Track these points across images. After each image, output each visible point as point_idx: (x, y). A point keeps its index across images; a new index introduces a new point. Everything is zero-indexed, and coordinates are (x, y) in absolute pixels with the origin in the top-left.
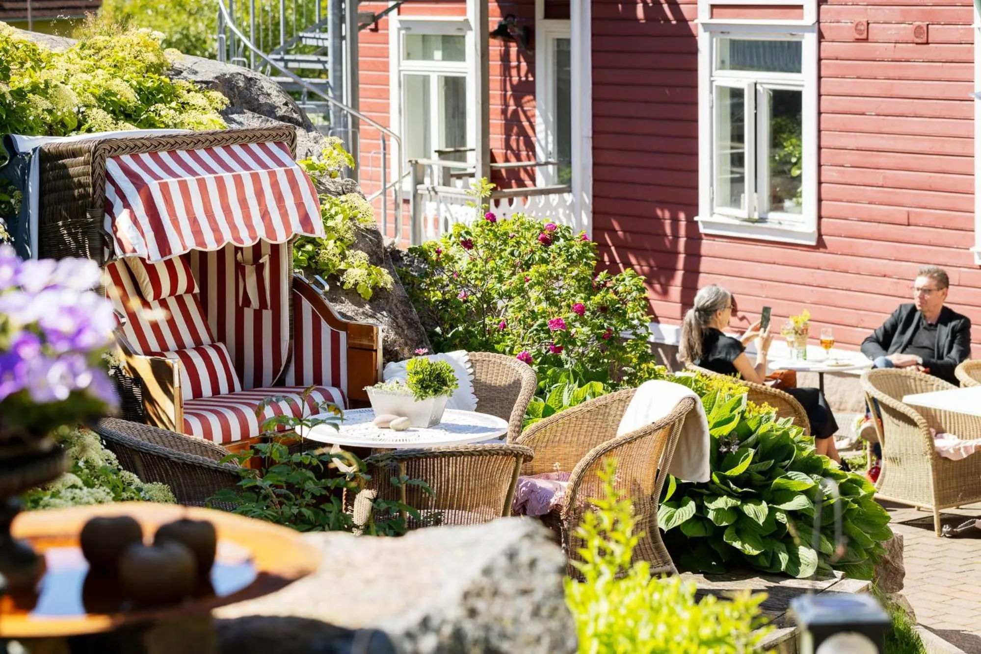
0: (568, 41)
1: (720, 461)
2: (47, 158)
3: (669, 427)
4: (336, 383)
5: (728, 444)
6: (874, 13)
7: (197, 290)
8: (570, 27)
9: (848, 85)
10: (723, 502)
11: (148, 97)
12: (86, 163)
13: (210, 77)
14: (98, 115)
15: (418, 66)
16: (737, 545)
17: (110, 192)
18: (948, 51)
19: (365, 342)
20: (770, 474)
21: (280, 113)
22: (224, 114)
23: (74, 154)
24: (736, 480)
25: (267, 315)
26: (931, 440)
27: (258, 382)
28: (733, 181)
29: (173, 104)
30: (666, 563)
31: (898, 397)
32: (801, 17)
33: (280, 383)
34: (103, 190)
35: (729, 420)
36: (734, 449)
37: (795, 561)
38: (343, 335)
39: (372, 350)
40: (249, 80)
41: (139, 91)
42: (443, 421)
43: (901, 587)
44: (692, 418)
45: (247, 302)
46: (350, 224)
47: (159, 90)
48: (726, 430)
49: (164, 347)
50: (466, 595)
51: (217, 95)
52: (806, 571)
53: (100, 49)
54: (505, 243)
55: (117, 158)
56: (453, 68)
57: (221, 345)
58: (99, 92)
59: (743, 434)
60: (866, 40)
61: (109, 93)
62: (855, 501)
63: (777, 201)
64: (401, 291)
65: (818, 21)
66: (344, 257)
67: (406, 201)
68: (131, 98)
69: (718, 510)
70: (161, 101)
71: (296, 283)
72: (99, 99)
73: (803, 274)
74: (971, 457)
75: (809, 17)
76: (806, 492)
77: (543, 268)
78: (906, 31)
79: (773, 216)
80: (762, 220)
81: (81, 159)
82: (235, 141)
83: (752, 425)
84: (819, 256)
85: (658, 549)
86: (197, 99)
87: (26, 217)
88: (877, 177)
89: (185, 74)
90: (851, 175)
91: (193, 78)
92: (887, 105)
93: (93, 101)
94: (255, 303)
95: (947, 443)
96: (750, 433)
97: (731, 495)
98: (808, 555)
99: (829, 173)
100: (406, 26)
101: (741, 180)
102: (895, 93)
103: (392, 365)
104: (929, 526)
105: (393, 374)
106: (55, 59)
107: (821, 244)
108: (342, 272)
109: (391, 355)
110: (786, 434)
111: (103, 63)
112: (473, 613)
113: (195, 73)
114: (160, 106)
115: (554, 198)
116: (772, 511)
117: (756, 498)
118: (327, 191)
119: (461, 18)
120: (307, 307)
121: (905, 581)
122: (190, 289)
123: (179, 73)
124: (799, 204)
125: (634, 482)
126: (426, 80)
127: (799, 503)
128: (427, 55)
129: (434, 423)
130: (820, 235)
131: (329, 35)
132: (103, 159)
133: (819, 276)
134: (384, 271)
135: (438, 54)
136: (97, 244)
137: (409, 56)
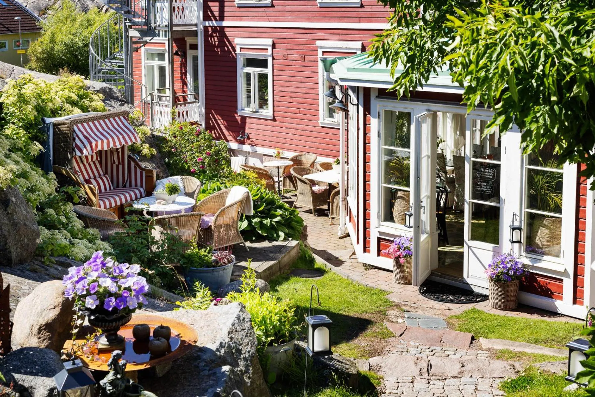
0: (197, 57)
1: (256, 207)
2: (55, 125)
3: (241, 202)
4: (142, 186)
5: (257, 202)
6: (289, 52)
7: (99, 159)
8: (198, 52)
9: (281, 73)
10: (256, 220)
11: (81, 97)
12: (68, 127)
13: (98, 89)
14: (68, 106)
15: (150, 62)
16: (260, 232)
17: (75, 136)
18: (310, 64)
19: (151, 175)
20: (270, 210)
21: (120, 99)
22: (103, 101)
23: (64, 124)
24: (260, 212)
25: (121, 166)
26: (311, 188)
27: (118, 186)
28: (247, 97)
29: (88, 99)
30: (241, 240)
31: (302, 175)
32: (267, 52)
33: (125, 186)
34: (73, 135)
35: (257, 195)
36: (259, 203)
37: (278, 236)
38: (144, 172)
39: (152, 177)
40: (110, 89)
41: (78, 95)
42: (176, 201)
43: (307, 239)
44: (248, 197)
45: (114, 162)
46: (143, 135)
47: (84, 95)
48: (256, 197)
49: (90, 178)
50: (229, 333)
51: (101, 95)
52: (281, 238)
53: (65, 82)
54: (186, 135)
55: (77, 125)
56: (161, 63)
57: (107, 176)
58: (66, 97)
59: (262, 198)
60: (287, 59)
61: (69, 97)
62: (294, 217)
63: (261, 107)
64: (159, 155)
65: (272, 53)
66: (142, 146)
67: (149, 104)
68: (75, 97)
69: (255, 222)
70: (85, 98)
71: (129, 157)
72: (66, 99)
73: (269, 128)
74: (323, 192)
75: (270, 52)
76: (281, 215)
77: (197, 143)
78: (298, 57)
79: (260, 110)
80: (257, 112)
81: (66, 126)
82: (111, 117)
83: (264, 195)
84: (274, 123)
85: (239, 236)
86: (95, 97)
87: (49, 142)
88: (290, 100)
89: (91, 88)
90: (283, 99)
91: (93, 90)
92: (293, 79)
93: (65, 100)
94: (117, 163)
95: (316, 188)
96: (263, 198)
97: (259, 217)
98: (282, 234)
99: (276, 98)
100: (147, 50)
101: (250, 97)
102: (295, 75)
103: (158, 181)
104: (311, 213)
105: (159, 184)
106: (52, 86)
107: (274, 119)
108: (141, 150)
109: (158, 178)
110: (274, 197)
111: (66, 86)
112: (231, 338)
113: (94, 88)
114: (84, 100)
115: (194, 105)
116: (271, 221)
117: (266, 218)
118: (136, 125)
119: (163, 48)
120: (133, 164)
121: (308, 238)
122: (97, 159)
123: (89, 88)
124: (267, 107)
125: (232, 217)
126: (153, 67)
127: (278, 219)
128: (153, 59)
129: (174, 202)
130: (274, 116)
131: (124, 55)
132: (73, 126)
133: (274, 129)
134: (154, 149)
135: (157, 59)
136: (71, 151)
137: (147, 59)
